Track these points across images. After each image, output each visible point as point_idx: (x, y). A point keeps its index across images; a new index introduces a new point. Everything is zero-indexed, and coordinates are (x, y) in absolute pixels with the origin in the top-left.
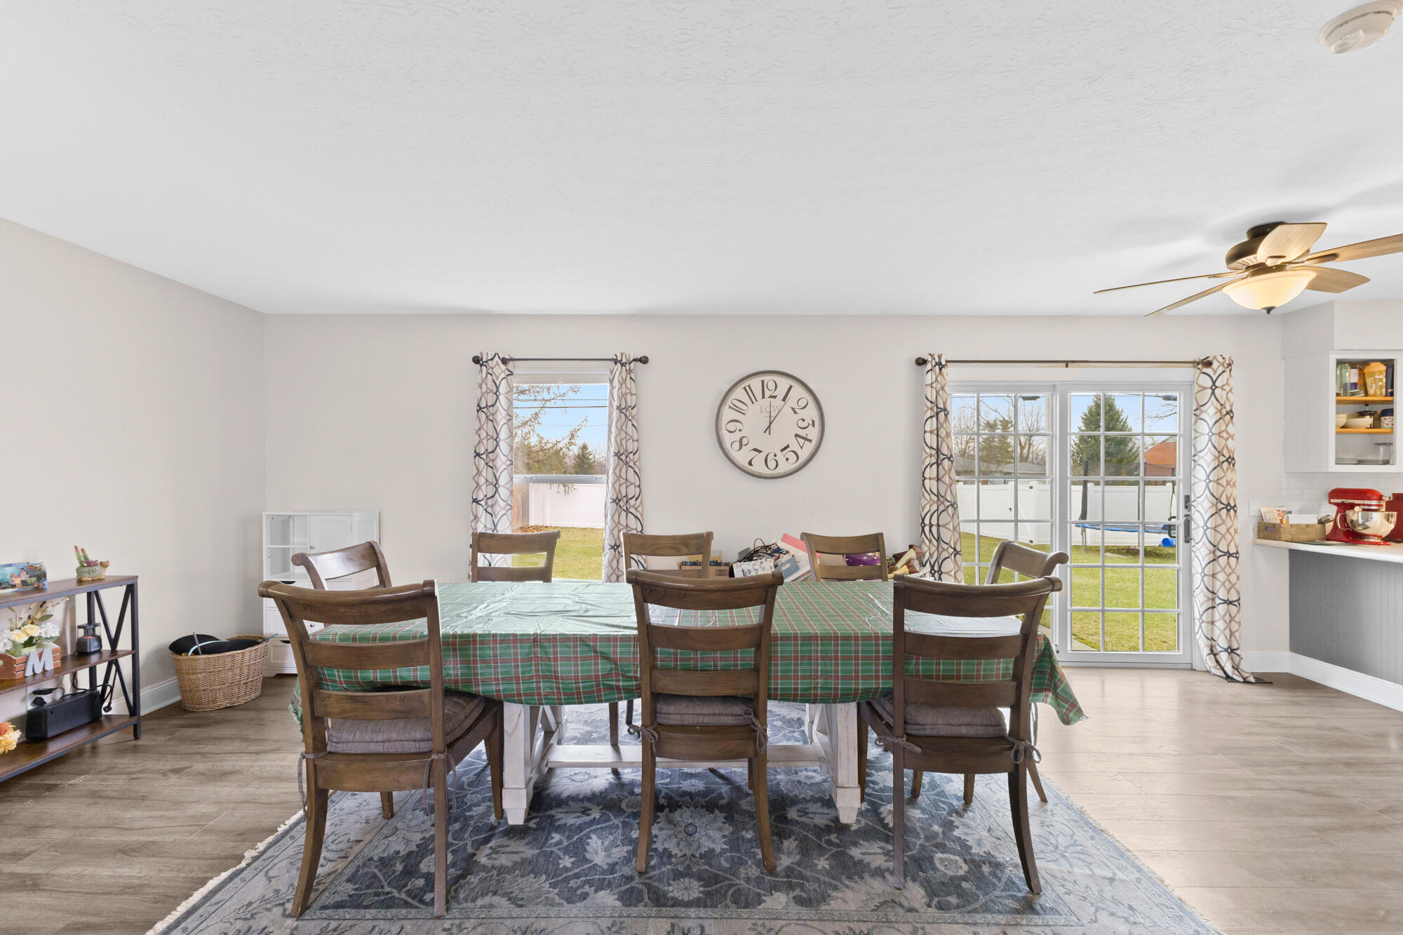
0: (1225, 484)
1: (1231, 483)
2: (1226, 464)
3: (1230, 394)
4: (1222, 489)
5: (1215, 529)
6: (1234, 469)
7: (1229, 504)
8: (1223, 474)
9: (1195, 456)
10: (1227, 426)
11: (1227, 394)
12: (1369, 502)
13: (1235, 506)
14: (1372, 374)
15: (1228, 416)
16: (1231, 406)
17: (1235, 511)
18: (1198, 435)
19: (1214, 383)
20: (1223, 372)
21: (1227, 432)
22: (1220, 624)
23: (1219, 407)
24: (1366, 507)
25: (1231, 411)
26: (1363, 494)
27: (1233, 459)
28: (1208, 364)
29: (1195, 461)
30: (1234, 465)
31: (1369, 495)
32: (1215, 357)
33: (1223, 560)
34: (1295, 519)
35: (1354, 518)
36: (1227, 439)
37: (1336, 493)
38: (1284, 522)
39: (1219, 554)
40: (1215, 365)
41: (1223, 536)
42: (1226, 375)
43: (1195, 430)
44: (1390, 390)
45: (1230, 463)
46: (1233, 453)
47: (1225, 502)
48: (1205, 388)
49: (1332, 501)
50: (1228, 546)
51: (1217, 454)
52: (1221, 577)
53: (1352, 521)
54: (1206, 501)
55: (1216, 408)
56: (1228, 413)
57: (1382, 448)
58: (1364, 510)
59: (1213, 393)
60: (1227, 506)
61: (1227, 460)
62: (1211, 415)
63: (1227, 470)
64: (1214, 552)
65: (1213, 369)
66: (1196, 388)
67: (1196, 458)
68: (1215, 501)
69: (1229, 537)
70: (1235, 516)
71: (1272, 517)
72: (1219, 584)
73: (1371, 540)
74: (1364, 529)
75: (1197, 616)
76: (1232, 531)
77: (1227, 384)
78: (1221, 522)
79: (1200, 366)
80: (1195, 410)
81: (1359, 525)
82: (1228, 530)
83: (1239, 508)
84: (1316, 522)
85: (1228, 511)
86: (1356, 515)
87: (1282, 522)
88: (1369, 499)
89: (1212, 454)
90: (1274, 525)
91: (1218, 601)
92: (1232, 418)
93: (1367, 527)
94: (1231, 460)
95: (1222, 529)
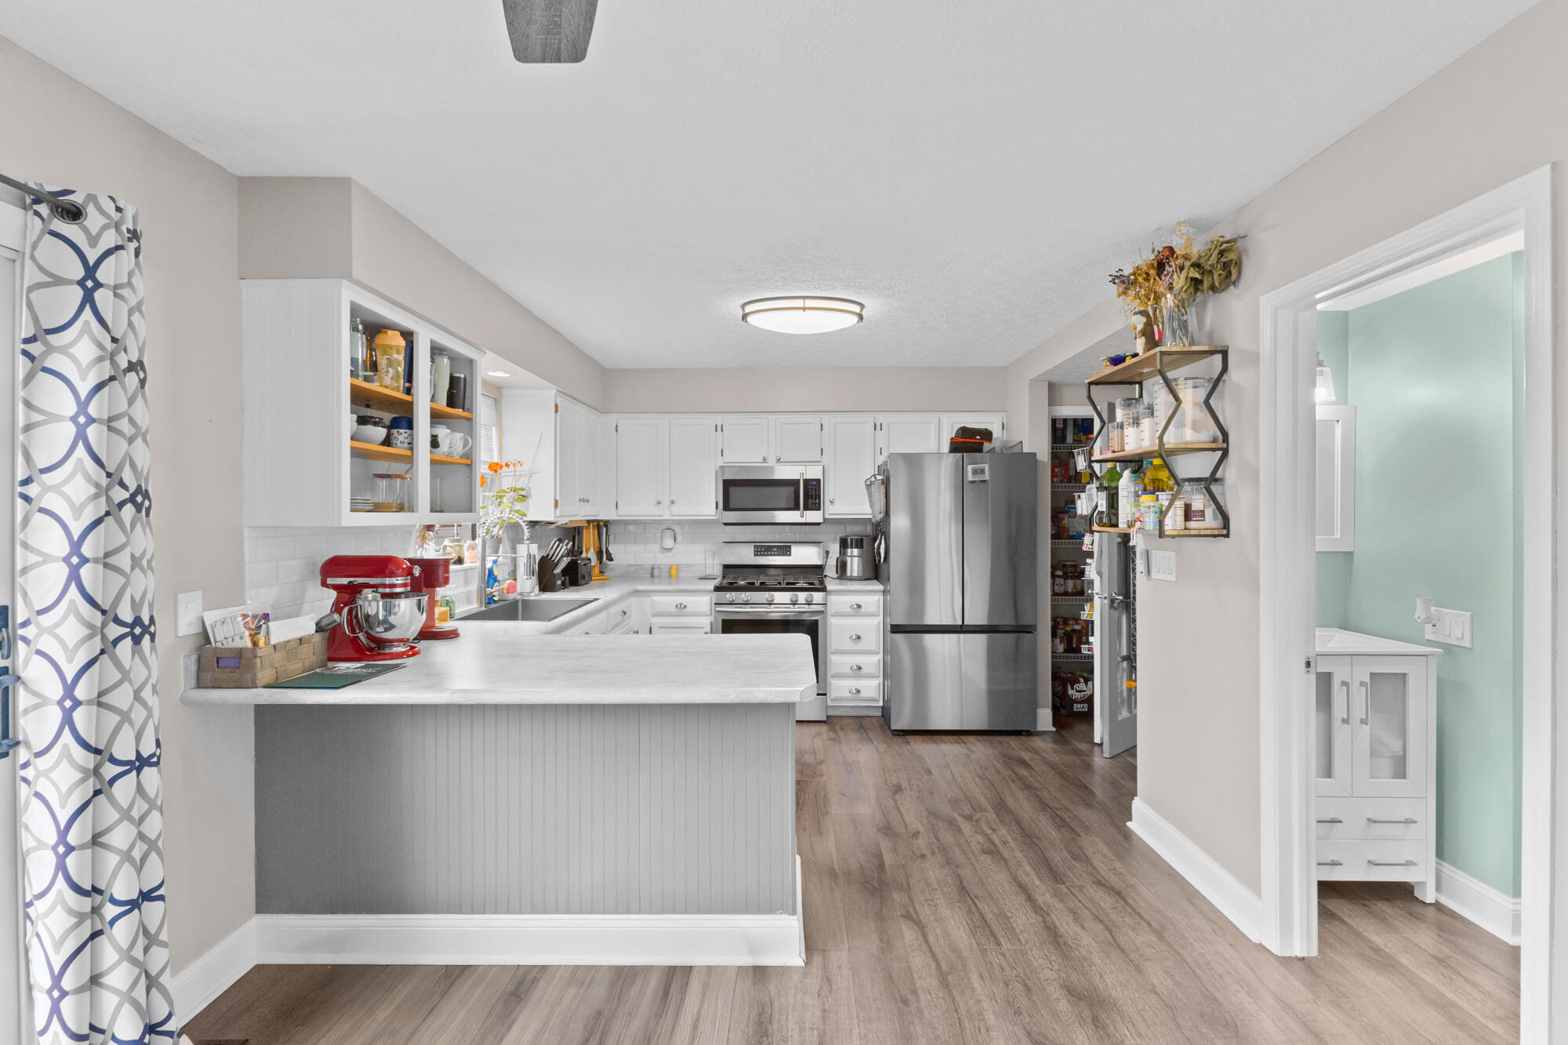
0: (127, 567)
1: (144, 563)
2: (129, 509)
3: (137, 314)
4: (122, 580)
5: (99, 701)
6: (149, 523)
7: (137, 621)
8: (124, 540)
9: (26, 482)
10: (131, 402)
11: (131, 312)
12: (388, 581)
13: (152, 619)
14: (387, 349)
15: (132, 379)
16: (141, 350)
17: (153, 639)
18: (37, 417)
19: (91, 271)
20: (119, 248)
21: (132, 421)
22: (119, 977)
23: (109, 346)
24: (387, 590)
25: (140, 363)
26: (381, 566)
27: (146, 496)
28: (74, 214)
29: (27, 498)
30: (148, 510)
31: (391, 567)
32: (92, 198)
33: (124, 789)
34: (280, 632)
35: (371, 611)
36: (131, 441)
37: (335, 566)
38: (261, 643)
39: (110, 770)
40: (93, 220)
41: (125, 717)
42: (126, 257)
43: (28, 404)
44: (407, 385)
45: (138, 507)
46: (147, 480)
47: (127, 616)
48: (58, 281)
49: (330, 581)
50: (138, 738)
51: (104, 481)
52: (120, 837)
53: (367, 617)
54: (72, 619)
55: (101, 346)
56: (132, 367)
57: (383, 483)
58: (384, 596)
59: (88, 299)
60: (132, 626)
61: (132, 499)
62: (85, 361)
63: (133, 526)
64: (96, 771)
65: (86, 230)
66: (32, 275)
67: (32, 490)
68: (97, 618)
69: (139, 714)
70: (153, 649)
71: (231, 634)
72: (113, 859)
73: (395, 650)
74: (386, 630)
75: (41, 978)
76: (147, 694)
77: (130, 284)
78: (118, 676)
79: (44, 209)
80: (26, 341)
81: (380, 623)
82: (137, 696)
83: (159, 629)
84: (312, 629)
85: (137, 640)
86: (371, 604)
87: (255, 644)
88: (392, 575)
89: (88, 478)
90: (239, 653)
91: (111, 911)
92: (143, 382)
93: (391, 627)
94: (139, 498)
95: (121, 698)
